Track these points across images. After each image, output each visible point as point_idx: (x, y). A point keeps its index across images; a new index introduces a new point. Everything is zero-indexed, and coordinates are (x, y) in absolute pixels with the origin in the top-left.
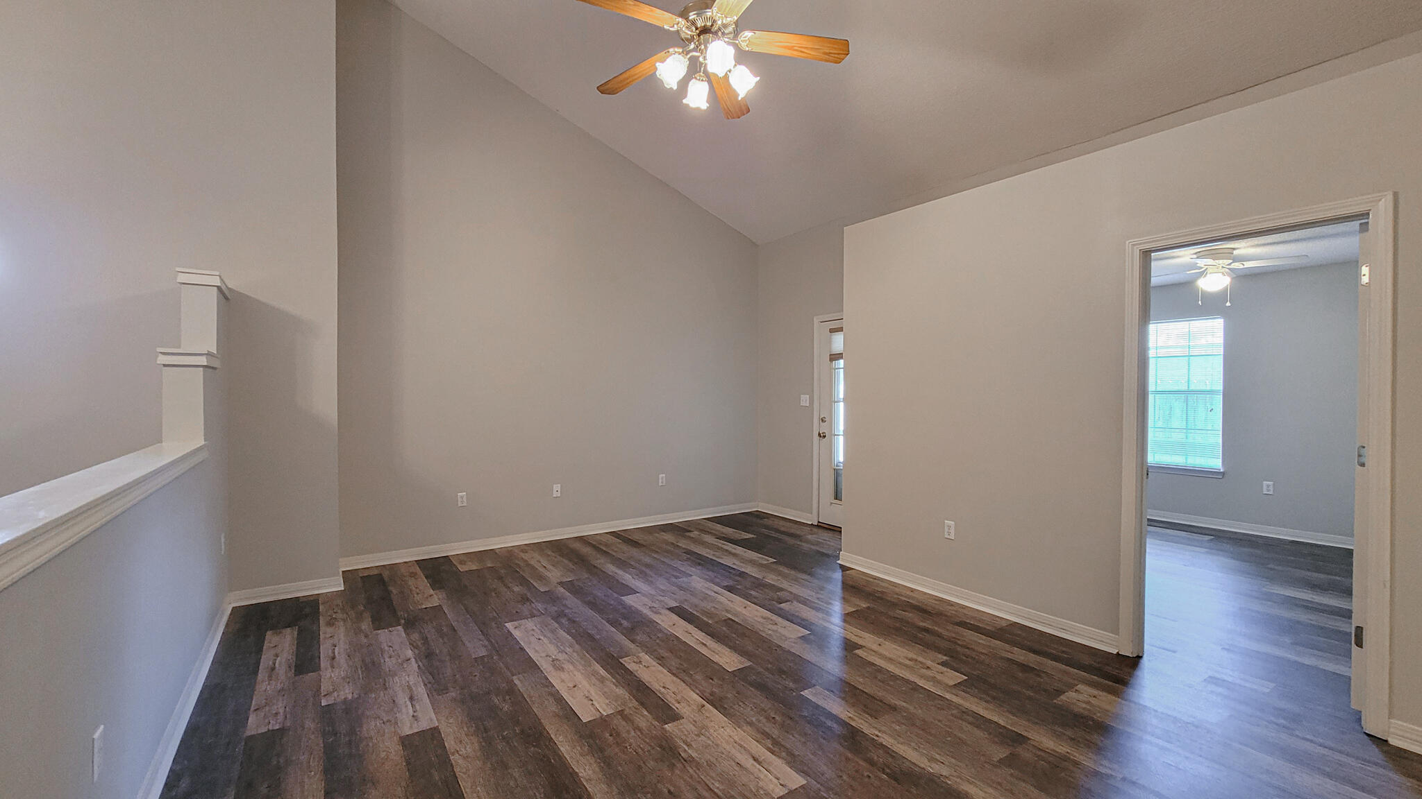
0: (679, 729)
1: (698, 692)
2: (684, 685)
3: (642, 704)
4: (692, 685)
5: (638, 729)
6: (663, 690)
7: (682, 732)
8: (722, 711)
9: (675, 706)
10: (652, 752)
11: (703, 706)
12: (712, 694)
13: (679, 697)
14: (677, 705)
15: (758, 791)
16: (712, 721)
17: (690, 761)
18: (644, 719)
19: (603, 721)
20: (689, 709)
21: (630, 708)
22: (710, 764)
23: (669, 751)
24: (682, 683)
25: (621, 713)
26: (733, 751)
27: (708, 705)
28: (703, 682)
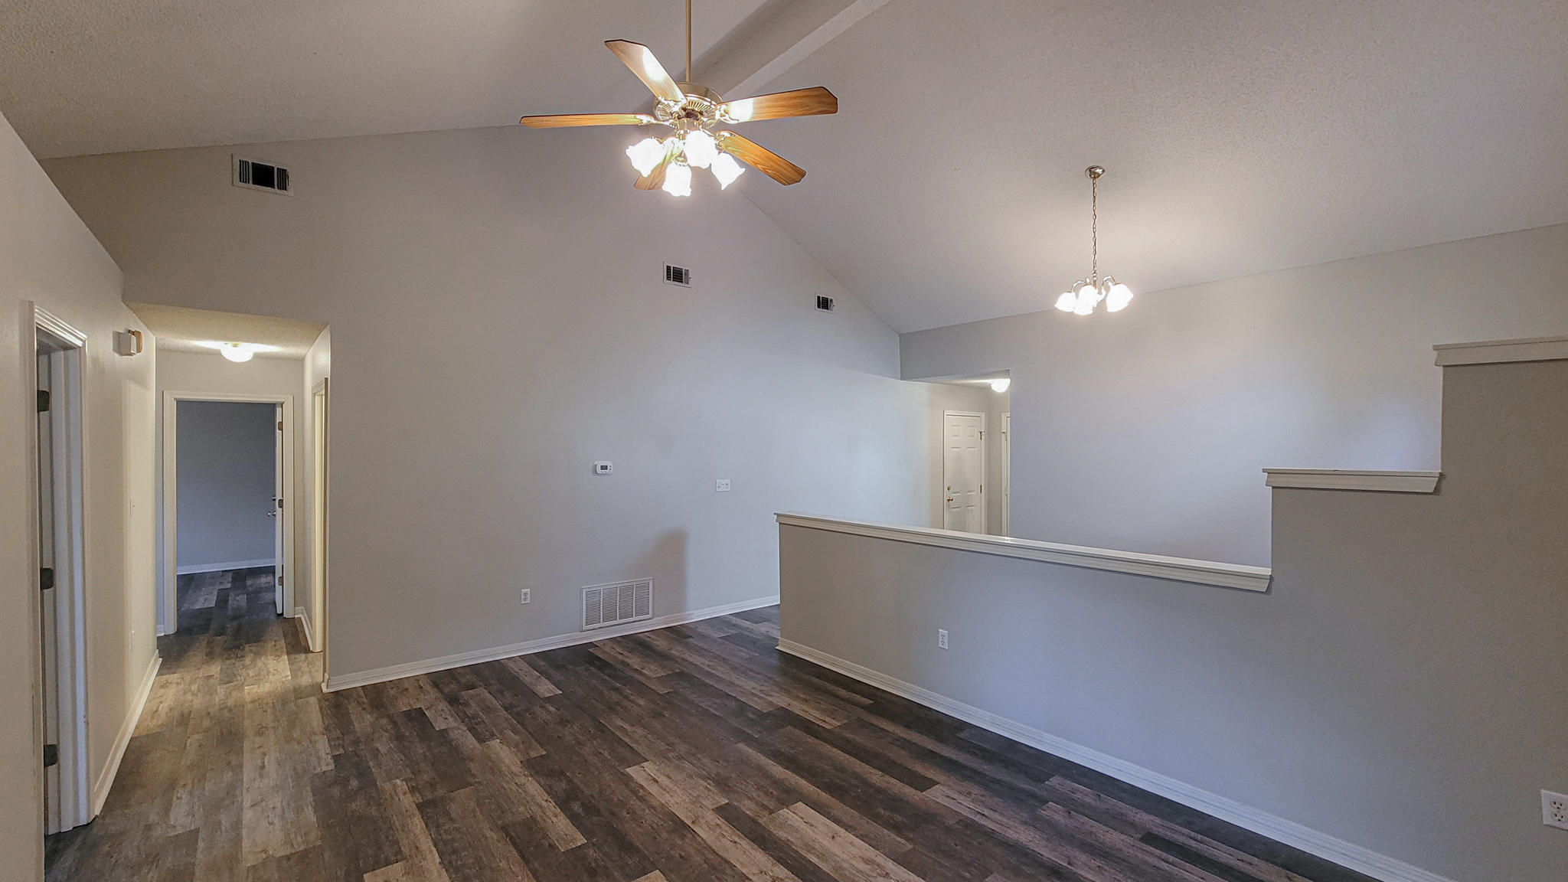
0: (715, 799)
1: (698, 838)
2: (714, 847)
3: (753, 820)
4: (704, 847)
5: (751, 799)
6: (737, 839)
7: (712, 798)
8: (676, 818)
9: (721, 821)
10: (735, 783)
11: (693, 822)
12: (683, 837)
13: (718, 831)
14: (719, 822)
15: (660, 764)
16: (687, 808)
17: (704, 778)
18: (748, 807)
19: (784, 804)
20: (707, 819)
21: (765, 816)
22: (691, 777)
23: (722, 784)
24: (716, 849)
25: (771, 812)
26: (671, 786)
27: (689, 822)
28: (693, 853)
